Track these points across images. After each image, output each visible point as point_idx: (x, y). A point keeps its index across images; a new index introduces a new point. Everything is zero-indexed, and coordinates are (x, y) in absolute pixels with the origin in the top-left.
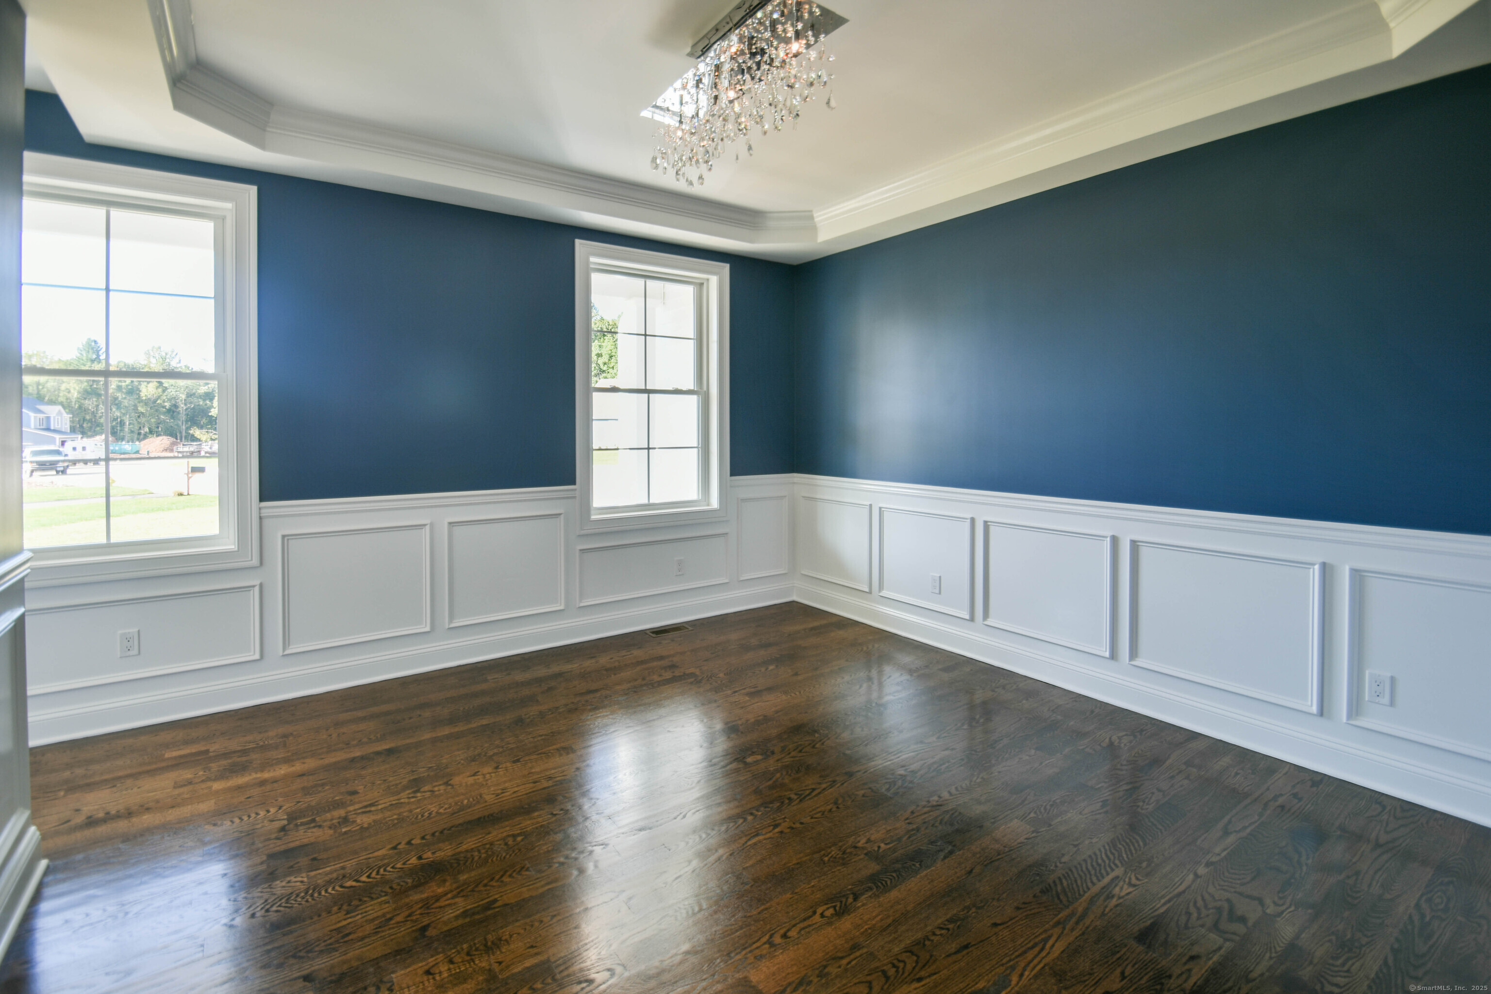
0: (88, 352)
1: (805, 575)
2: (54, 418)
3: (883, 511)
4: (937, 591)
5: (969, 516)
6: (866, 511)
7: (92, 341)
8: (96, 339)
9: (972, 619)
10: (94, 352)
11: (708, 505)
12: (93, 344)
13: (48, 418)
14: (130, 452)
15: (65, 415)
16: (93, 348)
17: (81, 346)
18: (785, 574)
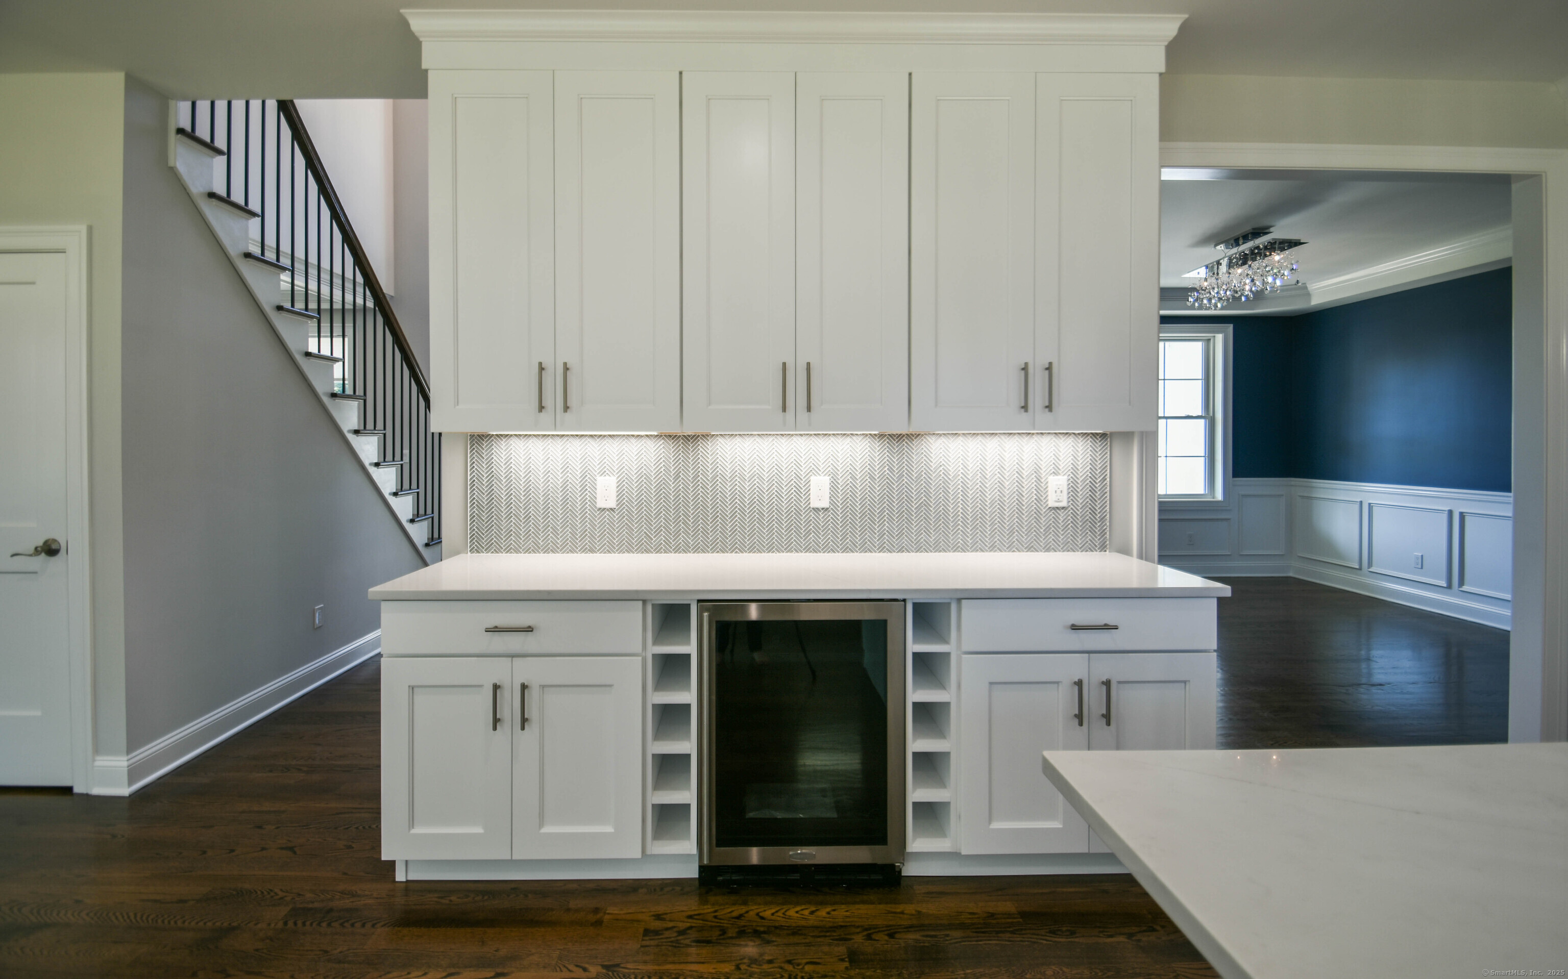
1: (1301, 557)
3: (1372, 506)
4: (1420, 566)
5: (1447, 508)
6: (1357, 506)
9: (1449, 586)
11: (1213, 498)
18: (1282, 555)
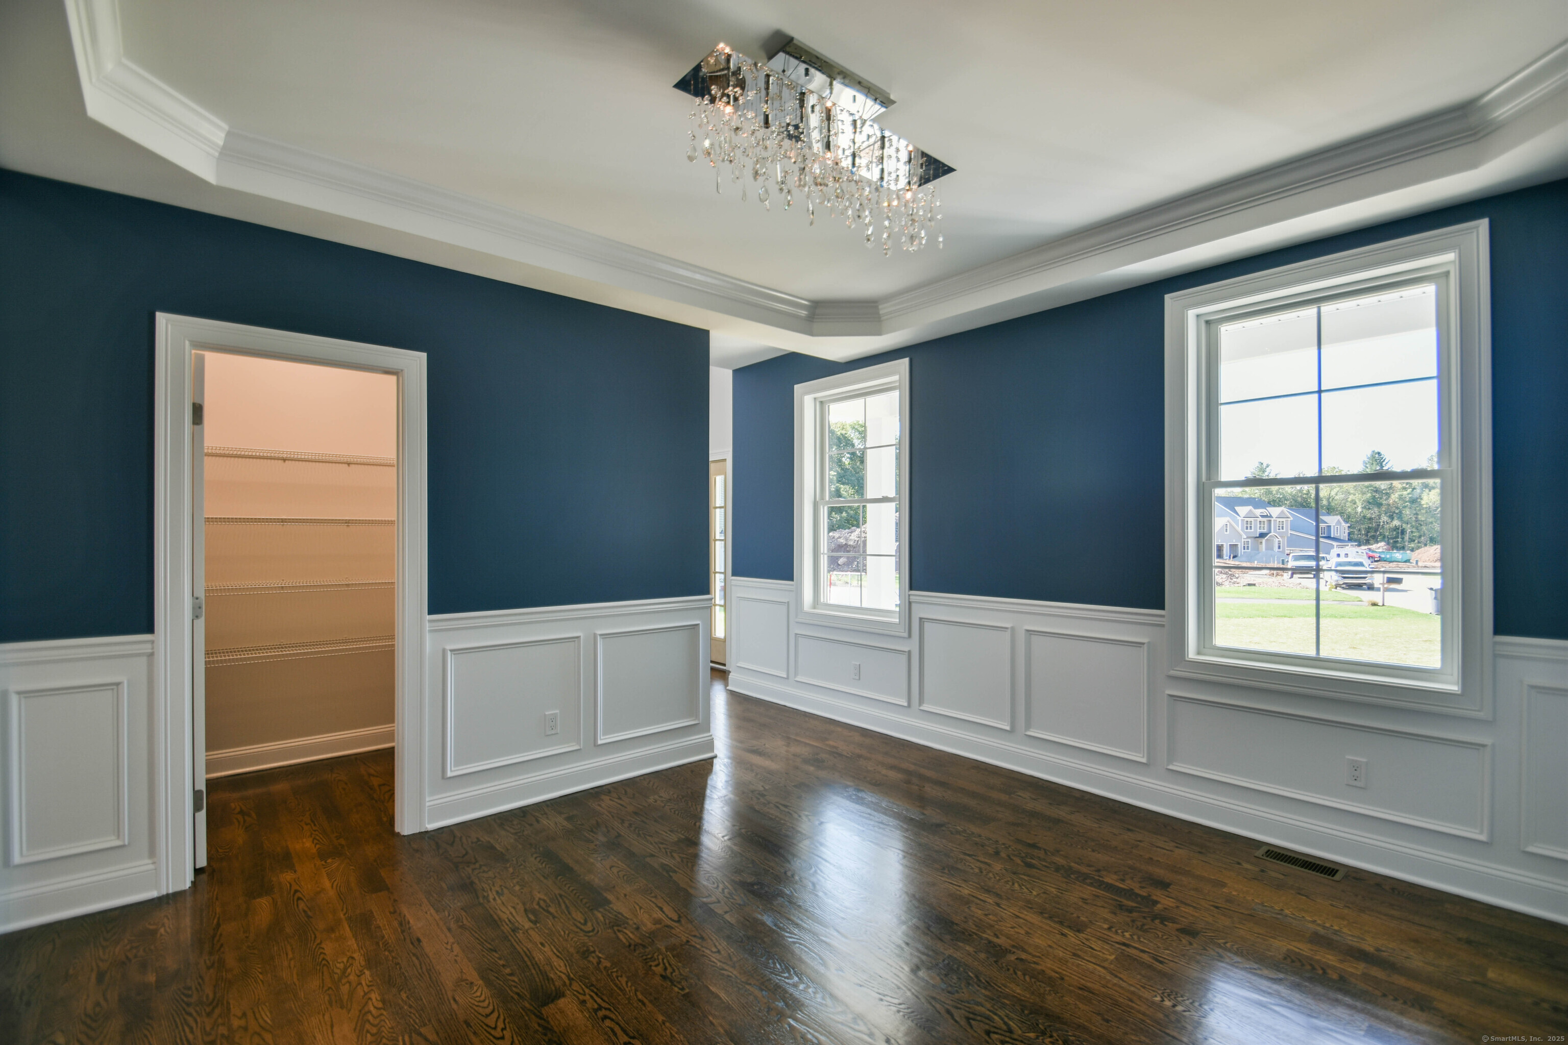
0: (1372, 464)
2: (1334, 526)
7: (1376, 453)
8: (1379, 451)
10: (1378, 464)
12: (1377, 456)
13: (1329, 527)
14: (1400, 560)
15: (1343, 524)
16: (1376, 460)
17: (1366, 459)
